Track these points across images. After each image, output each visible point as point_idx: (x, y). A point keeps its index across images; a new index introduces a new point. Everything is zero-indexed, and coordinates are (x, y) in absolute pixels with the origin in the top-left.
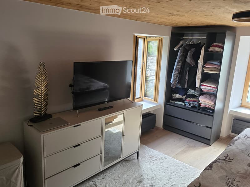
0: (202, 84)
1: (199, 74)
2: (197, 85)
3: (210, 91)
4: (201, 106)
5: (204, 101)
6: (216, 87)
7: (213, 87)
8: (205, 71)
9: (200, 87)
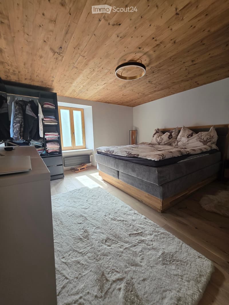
0: (46, 134)
1: (41, 126)
2: (41, 135)
3: (53, 139)
4: (49, 152)
5: (51, 147)
6: (58, 134)
7: (55, 135)
8: (46, 124)
9: (44, 136)
